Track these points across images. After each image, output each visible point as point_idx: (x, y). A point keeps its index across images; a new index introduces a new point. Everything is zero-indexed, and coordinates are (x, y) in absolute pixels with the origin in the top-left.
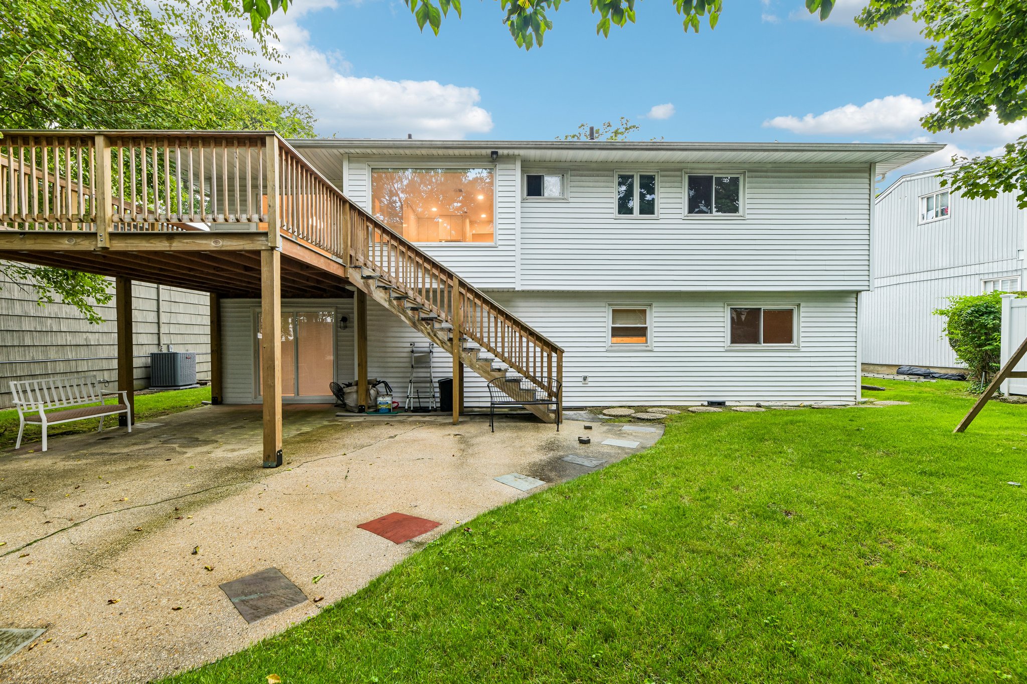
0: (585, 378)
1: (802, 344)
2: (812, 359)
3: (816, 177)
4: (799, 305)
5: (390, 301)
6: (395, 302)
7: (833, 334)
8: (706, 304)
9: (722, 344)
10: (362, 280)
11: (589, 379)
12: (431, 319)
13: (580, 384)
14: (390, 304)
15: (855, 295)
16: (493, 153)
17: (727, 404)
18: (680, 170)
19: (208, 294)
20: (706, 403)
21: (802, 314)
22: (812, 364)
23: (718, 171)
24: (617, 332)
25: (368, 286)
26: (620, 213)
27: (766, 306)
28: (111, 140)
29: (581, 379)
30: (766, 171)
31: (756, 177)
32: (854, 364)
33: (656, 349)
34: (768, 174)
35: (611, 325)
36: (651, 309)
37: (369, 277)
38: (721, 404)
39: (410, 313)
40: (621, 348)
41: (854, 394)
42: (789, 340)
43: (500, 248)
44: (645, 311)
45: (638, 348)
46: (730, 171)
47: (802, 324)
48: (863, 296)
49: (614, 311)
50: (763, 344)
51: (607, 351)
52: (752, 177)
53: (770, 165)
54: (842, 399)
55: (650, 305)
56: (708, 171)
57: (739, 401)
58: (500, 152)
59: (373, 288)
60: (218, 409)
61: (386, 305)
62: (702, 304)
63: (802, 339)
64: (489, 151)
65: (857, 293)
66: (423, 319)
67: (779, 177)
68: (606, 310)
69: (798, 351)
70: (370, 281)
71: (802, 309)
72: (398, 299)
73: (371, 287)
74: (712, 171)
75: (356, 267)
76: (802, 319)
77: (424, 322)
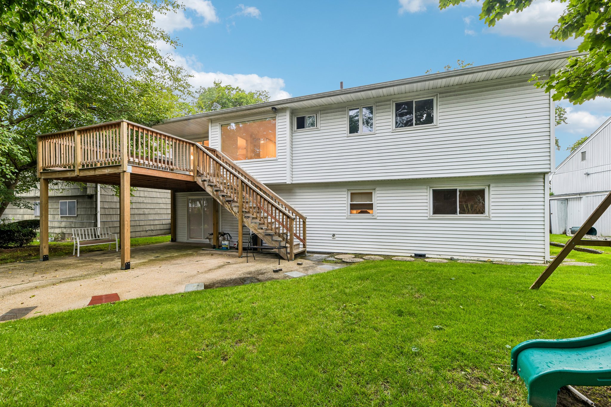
0: (334, 235)
1: (492, 215)
2: (502, 226)
3: (497, 89)
4: (489, 186)
5: (213, 192)
7: (521, 207)
8: (413, 187)
9: (426, 215)
10: (202, 182)
11: (336, 236)
12: (230, 201)
13: (331, 239)
14: (213, 194)
15: (542, 176)
16: (273, 108)
17: (427, 256)
18: (390, 100)
19: (170, 191)
20: (413, 255)
21: (491, 193)
22: (502, 230)
23: (417, 97)
24: (353, 207)
26: (350, 133)
27: (460, 187)
28: (80, 132)
29: (331, 236)
30: (455, 91)
31: (446, 97)
32: (542, 231)
33: (378, 218)
34: (456, 93)
35: (350, 202)
36: (375, 193)
37: (205, 181)
38: (422, 256)
40: (356, 217)
41: (543, 254)
42: (482, 212)
43: (279, 160)
44: (371, 193)
45: (367, 217)
46: (425, 96)
47: (492, 200)
48: (549, 177)
49: (352, 194)
50: (458, 215)
51: (347, 219)
52: (443, 97)
53: (457, 87)
54: (531, 258)
55: (375, 189)
56: (410, 98)
57: (439, 255)
58: (276, 107)
60: (173, 243)
61: (211, 194)
62: (410, 187)
63: (492, 211)
64: (270, 108)
65: (544, 174)
66: (227, 201)
67: (465, 94)
68: (346, 193)
69: (489, 220)
71: (491, 189)
72: (216, 191)
73: (205, 185)
74: (413, 98)
75: (199, 176)
76: (492, 196)
77: (227, 203)
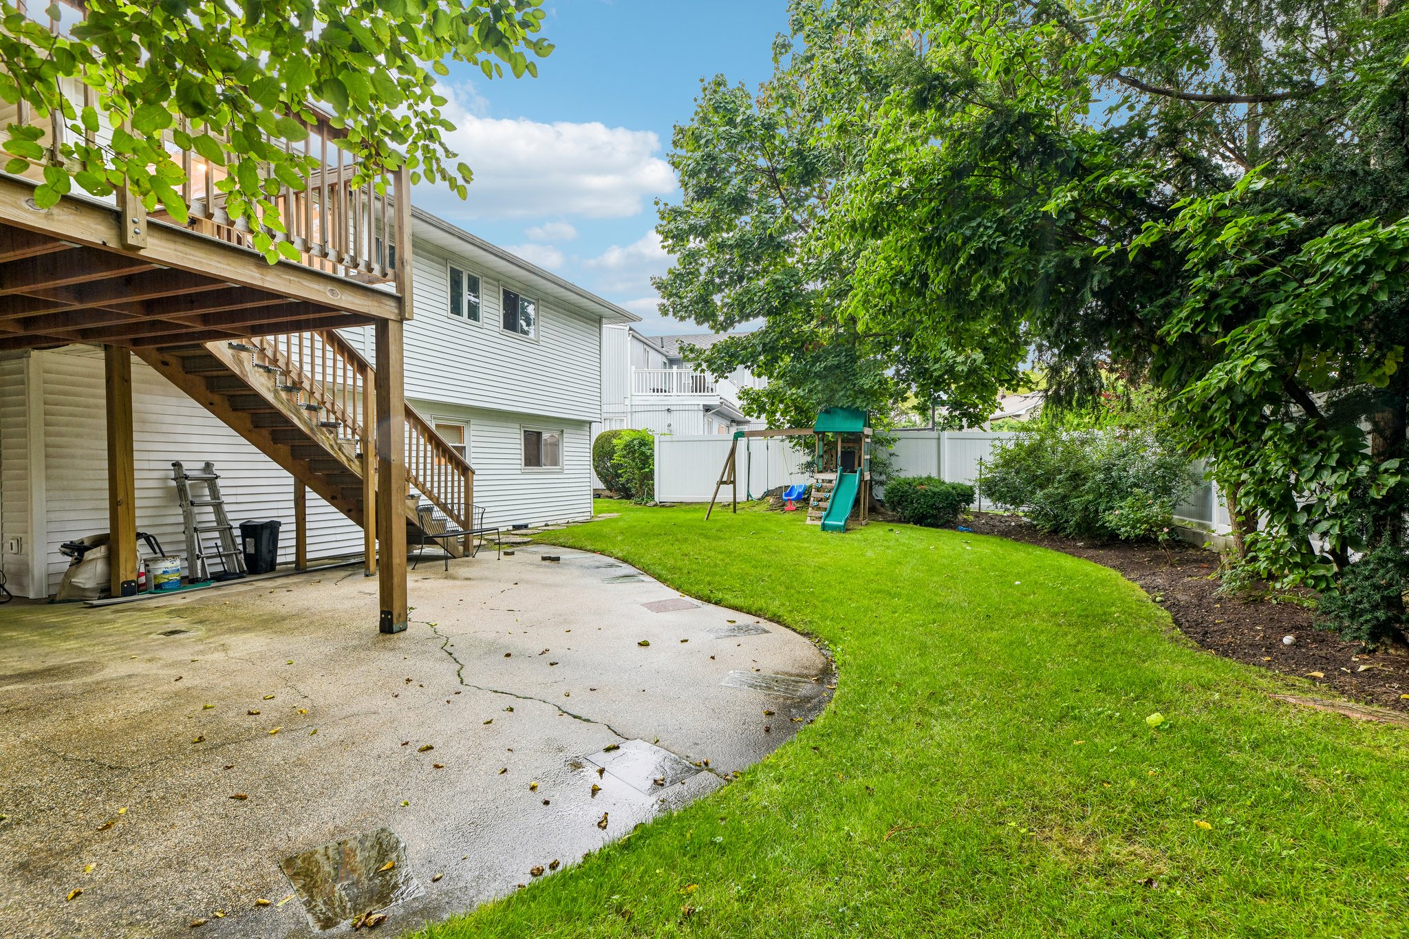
1: (564, 467)
2: (569, 481)
4: (562, 431)
5: (276, 392)
6: (283, 395)
7: (579, 458)
8: (508, 424)
9: (519, 467)
10: (231, 351)
14: (276, 397)
15: (588, 425)
17: (529, 526)
18: (498, 281)
21: (564, 440)
22: (569, 485)
23: (522, 292)
25: (240, 362)
26: (452, 312)
27: (543, 430)
32: (589, 484)
34: (550, 306)
36: (469, 427)
39: (305, 413)
42: (557, 463)
44: (461, 428)
46: (530, 295)
47: (564, 449)
50: (543, 467)
55: (468, 422)
59: (248, 367)
61: (270, 397)
62: (505, 424)
63: (564, 462)
65: (590, 423)
69: (562, 473)
70: (244, 355)
72: (288, 390)
73: (246, 364)
74: (518, 290)
76: (564, 445)
77: (324, 429)
